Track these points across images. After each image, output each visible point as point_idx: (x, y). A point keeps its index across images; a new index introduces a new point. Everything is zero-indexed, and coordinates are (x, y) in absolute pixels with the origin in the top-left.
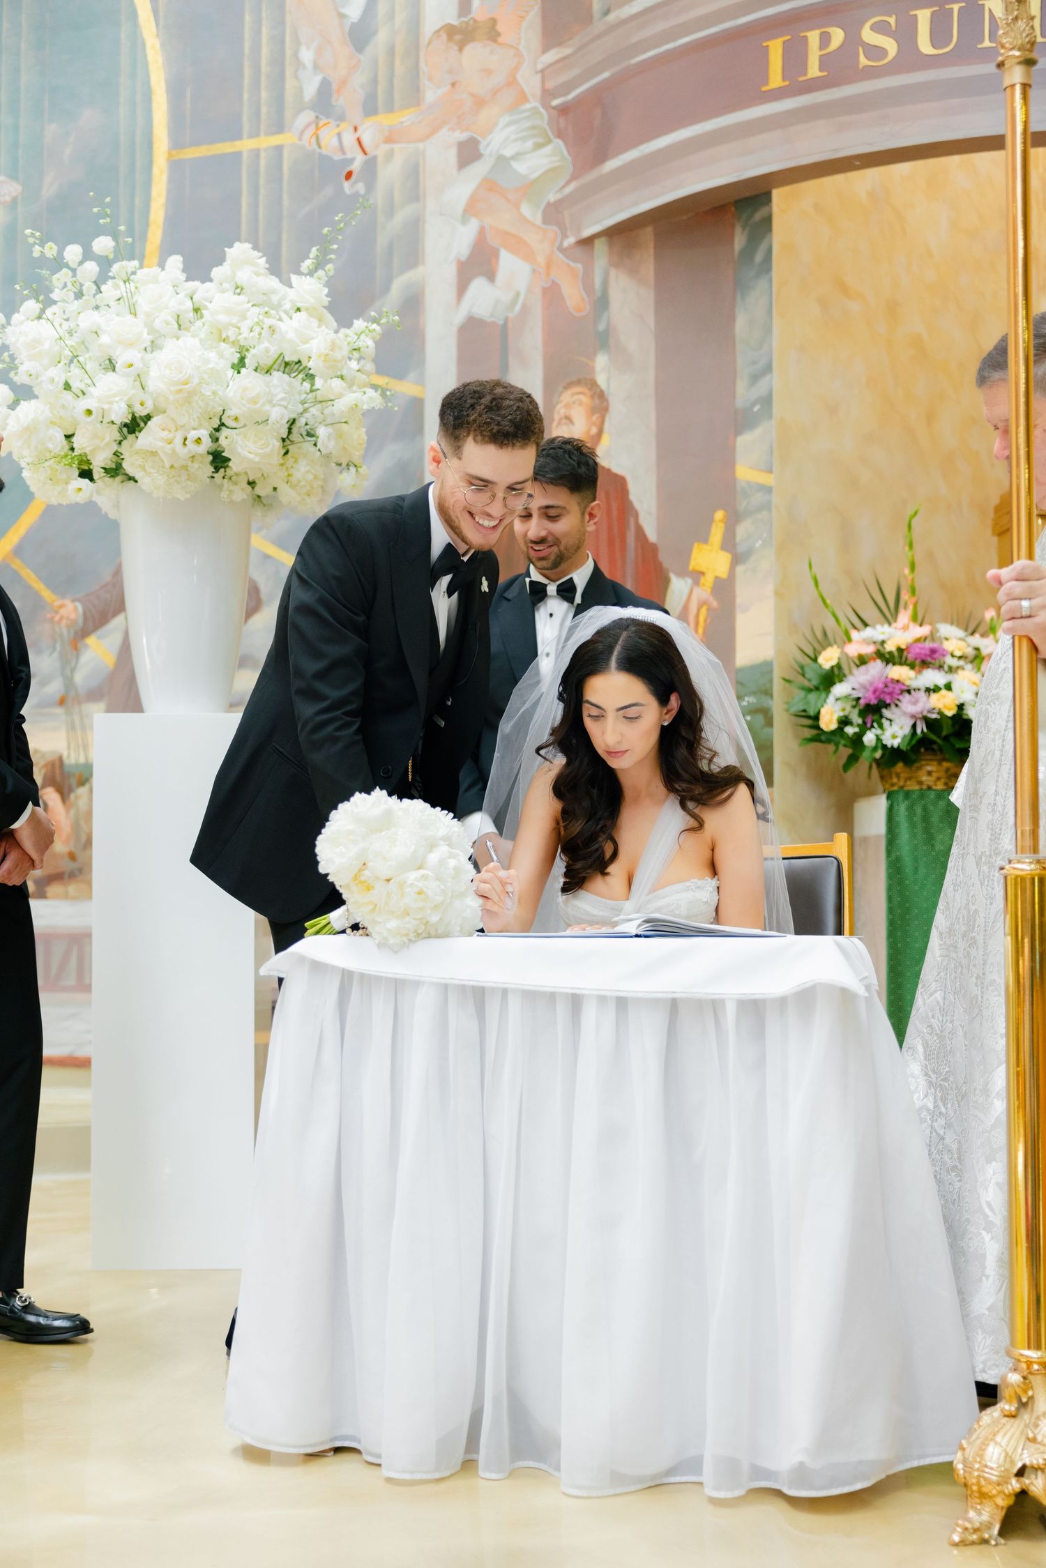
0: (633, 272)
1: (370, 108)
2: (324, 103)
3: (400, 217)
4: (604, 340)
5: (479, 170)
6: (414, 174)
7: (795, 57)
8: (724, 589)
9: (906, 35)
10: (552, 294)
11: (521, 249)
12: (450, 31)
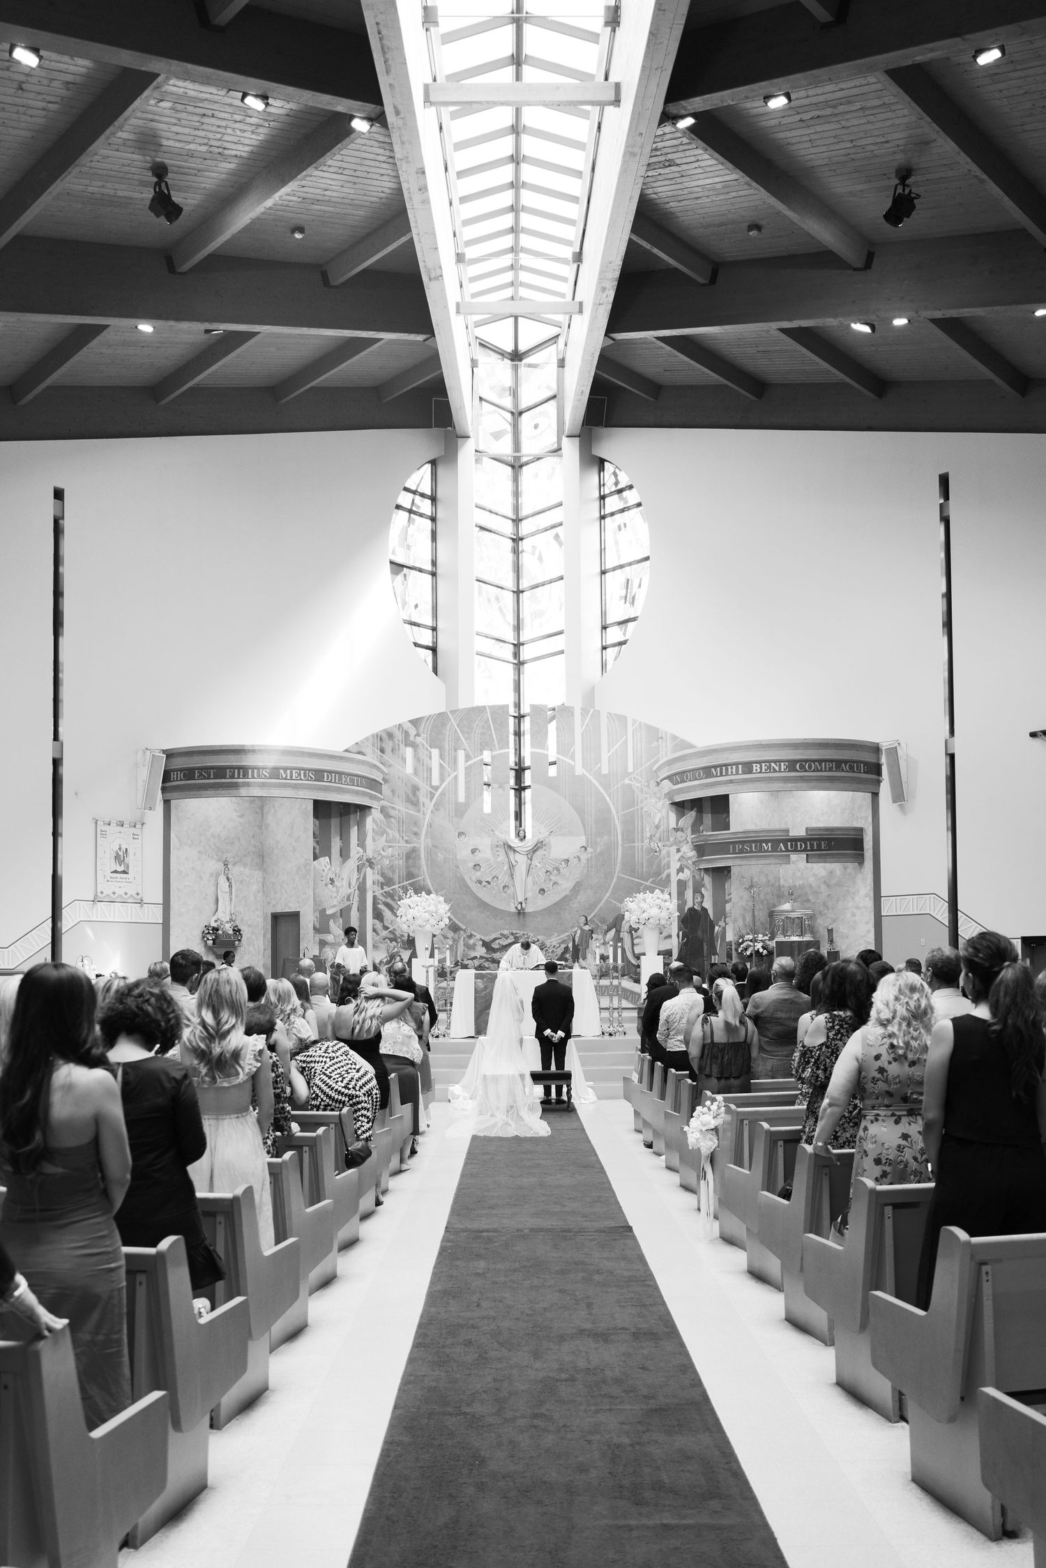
0: (708, 875)
1: (660, 841)
2: (651, 838)
3: (666, 860)
4: (703, 886)
5: (680, 854)
6: (668, 855)
7: (734, 848)
8: (724, 929)
9: (751, 848)
10: (694, 877)
11: (688, 868)
12: (675, 829)
